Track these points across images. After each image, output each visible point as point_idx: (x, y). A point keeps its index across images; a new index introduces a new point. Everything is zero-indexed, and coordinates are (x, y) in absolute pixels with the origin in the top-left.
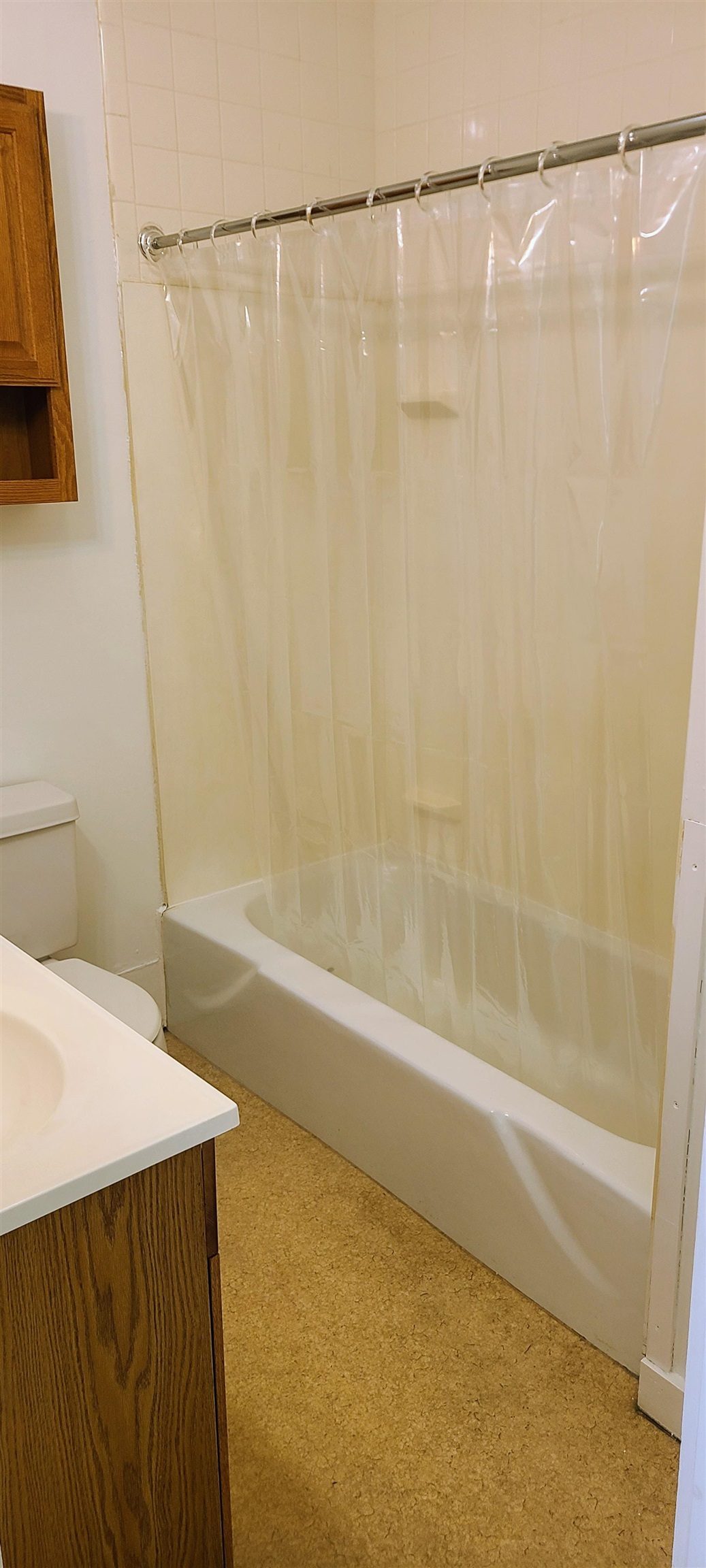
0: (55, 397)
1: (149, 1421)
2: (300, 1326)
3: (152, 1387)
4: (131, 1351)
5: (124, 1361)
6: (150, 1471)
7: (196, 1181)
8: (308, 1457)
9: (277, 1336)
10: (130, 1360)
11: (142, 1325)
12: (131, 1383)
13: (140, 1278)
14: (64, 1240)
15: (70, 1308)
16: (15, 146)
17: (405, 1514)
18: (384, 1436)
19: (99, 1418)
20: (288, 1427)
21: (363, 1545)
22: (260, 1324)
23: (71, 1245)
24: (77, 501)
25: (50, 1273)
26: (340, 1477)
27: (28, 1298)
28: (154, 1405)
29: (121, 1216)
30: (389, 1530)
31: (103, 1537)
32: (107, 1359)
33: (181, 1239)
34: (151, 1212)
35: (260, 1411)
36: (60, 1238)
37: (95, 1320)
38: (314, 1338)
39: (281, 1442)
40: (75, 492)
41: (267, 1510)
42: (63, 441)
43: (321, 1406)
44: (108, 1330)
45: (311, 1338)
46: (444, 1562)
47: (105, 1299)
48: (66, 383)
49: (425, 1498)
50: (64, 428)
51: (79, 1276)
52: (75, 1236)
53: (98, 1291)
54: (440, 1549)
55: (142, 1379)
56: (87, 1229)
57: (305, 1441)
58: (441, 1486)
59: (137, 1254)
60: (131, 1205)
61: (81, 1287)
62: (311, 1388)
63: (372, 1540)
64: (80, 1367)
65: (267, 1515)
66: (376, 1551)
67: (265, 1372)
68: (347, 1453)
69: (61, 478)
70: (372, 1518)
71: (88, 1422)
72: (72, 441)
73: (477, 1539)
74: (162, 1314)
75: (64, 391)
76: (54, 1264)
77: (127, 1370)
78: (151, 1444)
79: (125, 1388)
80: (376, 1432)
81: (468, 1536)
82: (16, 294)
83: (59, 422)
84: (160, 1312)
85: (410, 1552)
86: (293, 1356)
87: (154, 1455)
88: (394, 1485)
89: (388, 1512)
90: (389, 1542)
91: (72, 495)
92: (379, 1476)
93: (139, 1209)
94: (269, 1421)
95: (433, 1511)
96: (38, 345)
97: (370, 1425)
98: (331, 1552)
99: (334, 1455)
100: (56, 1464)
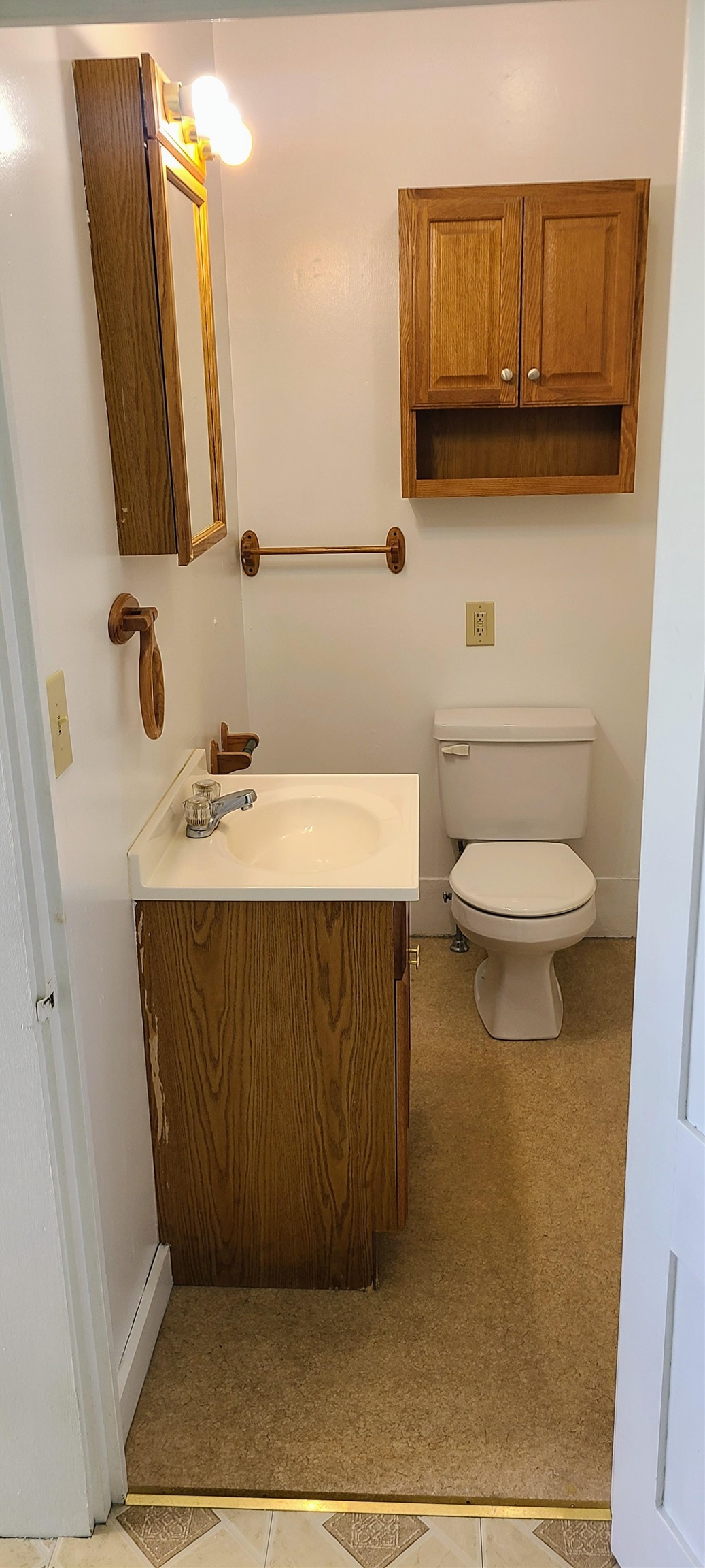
0: (626, 413)
1: (348, 1062)
2: (601, 1149)
3: (352, 1041)
4: (339, 1011)
5: (334, 1015)
6: (348, 1093)
7: (388, 926)
8: (542, 1215)
9: (580, 1147)
10: (338, 1016)
11: (347, 999)
12: (338, 1032)
13: (347, 969)
14: (302, 923)
15: (303, 965)
16: (619, 225)
17: (575, 1274)
18: (600, 1231)
19: (317, 1041)
20: (544, 1194)
21: (535, 1272)
22: (575, 1135)
23: (305, 928)
24: (633, 492)
25: (292, 938)
26: (550, 1235)
27: (279, 946)
28: (352, 1053)
29: (337, 925)
30: (557, 1276)
31: (315, 1117)
32: (324, 1010)
33: (376, 958)
34: (357, 931)
35: (534, 1178)
36: (299, 921)
37: (317, 980)
38: (604, 1159)
39: (532, 1199)
40: (632, 486)
41: (494, 1225)
42: (628, 445)
43: (574, 1196)
44: (325, 990)
45: (602, 1159)
46: (576, 1310)
47: (325, 971)
48: (636, 401)
49: (596, 1275)
50: (629, 436)
51: (309, 949)
52: (308, 924)
53: (320, 963)
54: (580, 1303)
55: (345, 1032)
56: (315, 923)
57: (548, 1206)
58: (612, 1276)
59: (346, 953)
60: (344, 921)
61: (310, 955)
62: (576, 1184)
63: (541, 1274)
64: (307, 1003)
65: (492, 1227)
66: (539, 1280)
67: (555, 1160)
68: (568, 1227)
69: (622, 474)
70: (553, 1265)
71: (310, 1039)
72: (635, 445)
73: (609, 1313)
74: (361, 1000)
75: (633, 407)
76: (295, 935)
77: (336, 1021)
78: (349, 1078)
79: (334, 1031)
80: (597, 1227)
81: (604, 1308)
82: (603, 336)
83: (626, 431)
84: (359, 997)
85: (559, 1293)
86: (581, 1161)
87: (351, 1085)
88: (582, 1258)
89: (565, 1267)
90: (552, 1282)
91: (630, 487)
92: (577, 1248)
93: (349, 926)
94: (534, 1185)
95: (594, 1284)
96: (614, 373)
97: (597, 1222)
98: (512, 1264)
99: (559, 1223)
100: (289, 1053)
